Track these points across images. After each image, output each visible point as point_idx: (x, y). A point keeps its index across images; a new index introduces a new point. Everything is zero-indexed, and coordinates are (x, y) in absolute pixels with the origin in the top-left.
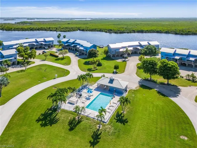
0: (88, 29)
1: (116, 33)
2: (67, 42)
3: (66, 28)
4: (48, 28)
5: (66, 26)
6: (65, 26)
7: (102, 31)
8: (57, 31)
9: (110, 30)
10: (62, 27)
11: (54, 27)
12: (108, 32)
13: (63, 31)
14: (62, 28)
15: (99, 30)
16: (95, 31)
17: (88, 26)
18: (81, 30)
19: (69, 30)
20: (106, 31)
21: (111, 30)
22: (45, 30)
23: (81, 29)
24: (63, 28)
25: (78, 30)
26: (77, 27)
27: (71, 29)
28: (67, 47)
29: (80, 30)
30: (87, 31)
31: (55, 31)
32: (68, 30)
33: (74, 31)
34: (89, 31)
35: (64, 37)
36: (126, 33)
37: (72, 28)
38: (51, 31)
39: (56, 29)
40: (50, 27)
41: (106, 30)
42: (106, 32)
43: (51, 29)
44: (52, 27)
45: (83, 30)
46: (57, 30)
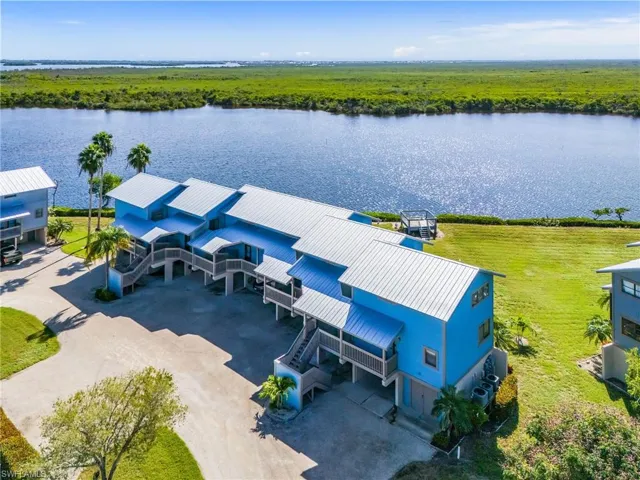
0: (252, 97)
1: (378, 113)
2: (160, 212)
3: (154, 94)
4: (68, 96)
5: (154, 86)
6: (147, 86)
7: (314, 108)
8: (108, 110)
9: (354, 100)
10: (133, 92)
11: (99, 90)
12: (344, 112)
13: (137, 110)
14: (133, 96)
15: (298, 101)
16: (281, 107)
17: (243, 85)
18: (218, 104)
19: (166, 101)
20: (331, 105)
21: (354, 102)
22: (57, 104)
23: (220, 98)
24: (137, 97)
25: (204, 104)
26: (198, 90)
27: (175, 100)
28: (158, 258)
29: (213, 102)
30: (244, 106)
31: (100, 107)
32: (161, 101)
33: (187, 106)
34: (254, 106)
35: (139, 160)
36: (423, 112)
37: (178, 94)
38: (82, 106)
39: (107, 100)
40: (77, 93)
41: (331, 100)
42: (334, 111)
43: (83, 99)
44: (90, 91)
45: (227, 104)
46: (111, 104)
